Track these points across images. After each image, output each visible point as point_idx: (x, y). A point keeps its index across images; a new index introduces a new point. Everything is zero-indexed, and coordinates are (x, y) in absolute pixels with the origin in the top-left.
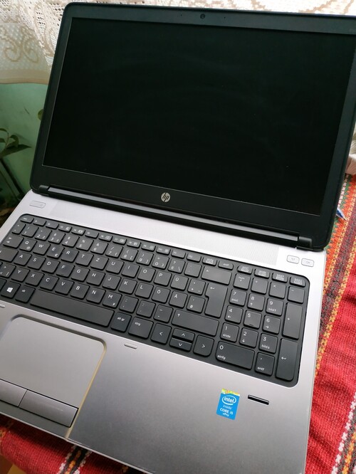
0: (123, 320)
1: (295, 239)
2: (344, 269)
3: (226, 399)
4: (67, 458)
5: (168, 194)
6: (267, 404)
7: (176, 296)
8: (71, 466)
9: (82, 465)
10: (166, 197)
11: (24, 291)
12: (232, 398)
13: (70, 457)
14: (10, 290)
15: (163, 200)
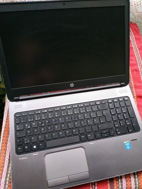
0: (84, 137)
1: (119, 85)
2: (132, 87)
3: (126, 144)
4: (91, 186)
5: (72, 84)
6: (136, 140)
7: (95, 120)
8: (93, 187)
9: (96, 185)
10: (72, 85)
11: (41, 145)
12: (128, 143)
13: (92, 185)
14: (35, 147)
15: (71, 86)
